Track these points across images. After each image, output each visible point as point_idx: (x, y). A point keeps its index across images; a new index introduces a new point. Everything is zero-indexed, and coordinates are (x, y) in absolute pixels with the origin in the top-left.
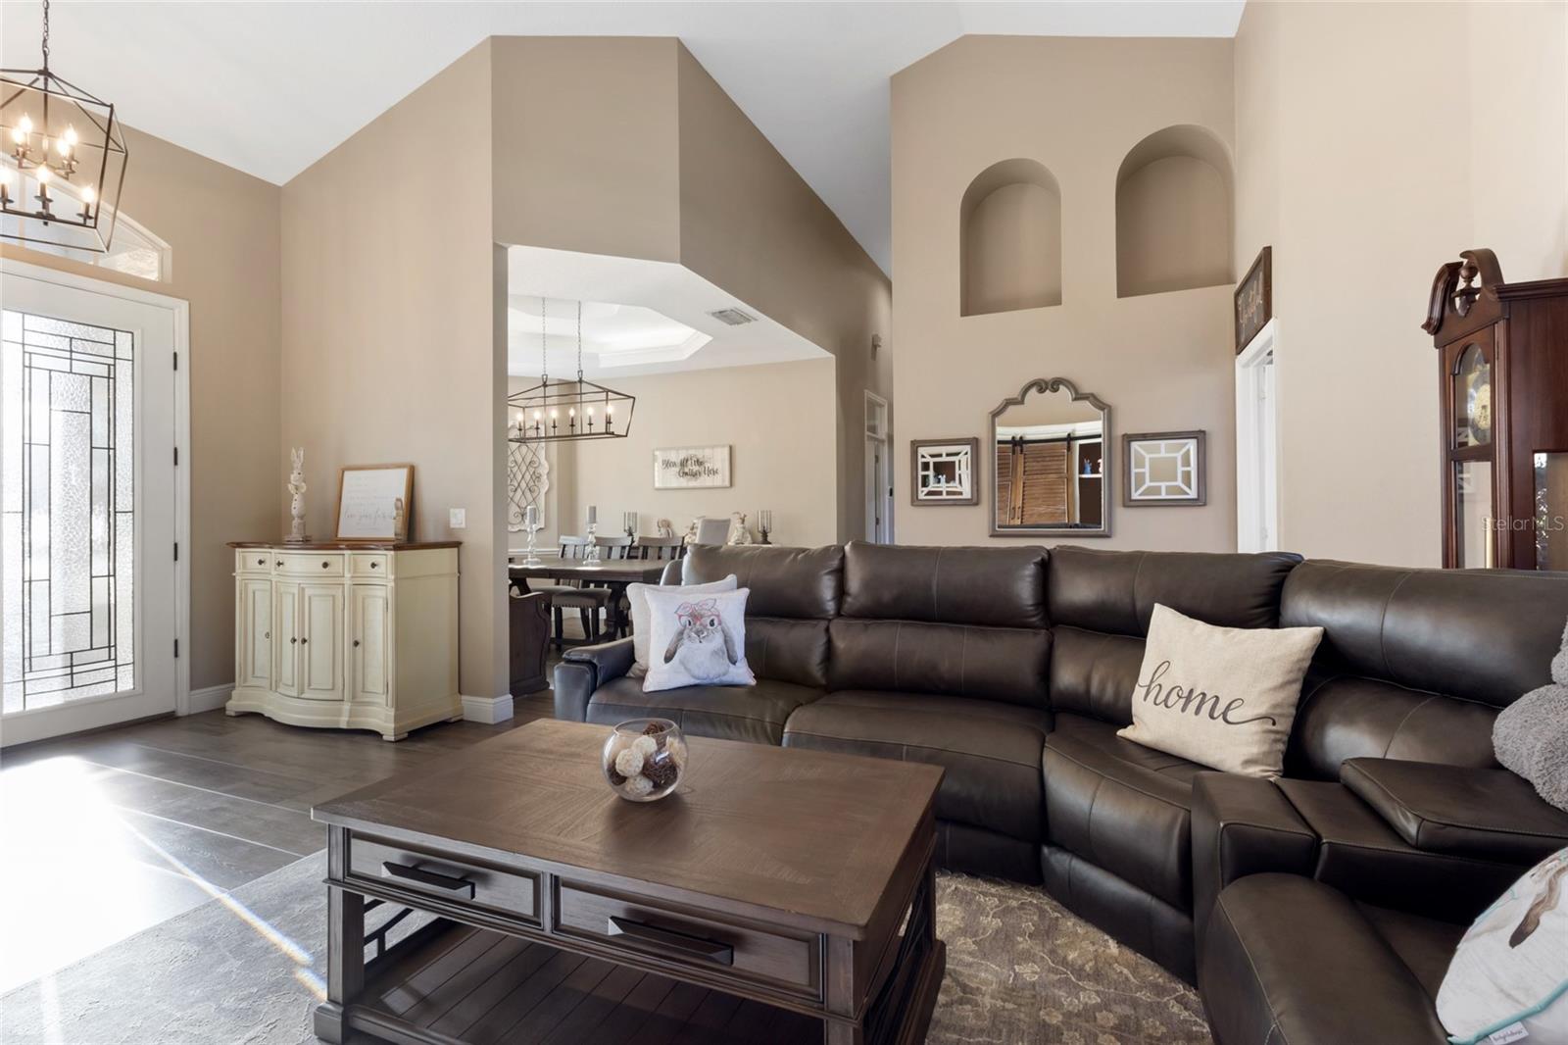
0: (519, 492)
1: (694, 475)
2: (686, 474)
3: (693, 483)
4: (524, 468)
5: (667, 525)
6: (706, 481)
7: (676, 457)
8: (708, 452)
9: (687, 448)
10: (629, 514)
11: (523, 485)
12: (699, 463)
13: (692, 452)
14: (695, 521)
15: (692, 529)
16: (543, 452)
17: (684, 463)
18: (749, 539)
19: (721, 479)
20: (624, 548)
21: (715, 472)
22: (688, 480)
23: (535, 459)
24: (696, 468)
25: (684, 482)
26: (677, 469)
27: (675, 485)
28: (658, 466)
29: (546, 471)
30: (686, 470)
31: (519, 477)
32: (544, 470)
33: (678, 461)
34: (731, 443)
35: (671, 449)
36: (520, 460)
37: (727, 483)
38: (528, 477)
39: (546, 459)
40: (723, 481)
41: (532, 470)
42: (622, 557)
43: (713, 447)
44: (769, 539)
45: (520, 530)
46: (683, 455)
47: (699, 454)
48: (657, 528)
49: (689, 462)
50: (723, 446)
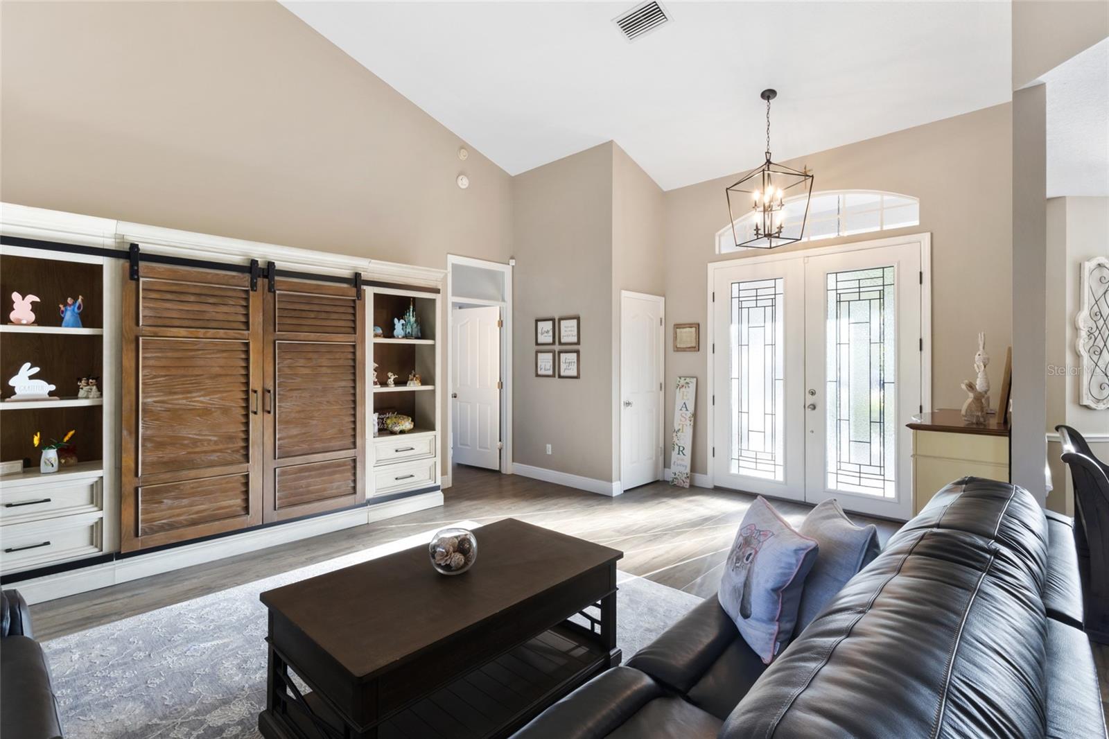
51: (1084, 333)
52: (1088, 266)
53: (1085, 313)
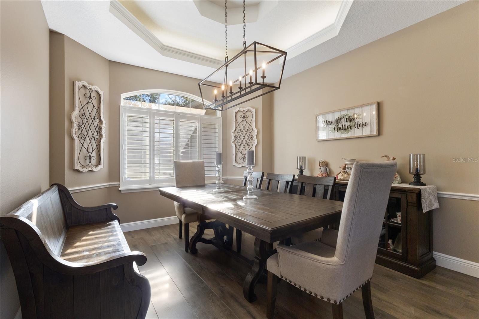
0: (242, 146)
1: (346, 129)
2: (340, 129)
3: (345, 135)
4: (244, 133)
5: (325, 164)
6: (357, 132)
7: (332, 118)
8: (357, 111)
9: (340, 110)
10: (300, 158)
11: (244, 142)
12: (350, 120)
13: (344, 113)
14: (347, 163)
15: (344, 168)
16: (254, 124)
17: (338, 121)
18: (399, 178)
19: (371, 129)
20: (287, 183)
21: (364, 125)
22: (342, 133)
23: (250, 128)
24: (347, 124)
25: (338, 135)
26: (333, 126)
27: (332, 137)
28: (321, 125)
29: (256, 134)
30: (340, 126)
31: (242, 138)
32: (255, 134)
33: (333, 120)
34: (379, 101)
35: (329, 113)
36: (242, 128)
37: (375, 132)
38: (246, 137)
39: (256, 127)
40: (371, 131)
41: (248, 134)
42: (285, 191)
43: (362, 106)
44: (422, 180)
45: (242, 167)
46: (337, 115)
47: (350, 113)
48: (319, 167)
49: (342, 120)
50: (371, 104)
51: (75, 125)
52: (78, 84)
53: (75, 113)
